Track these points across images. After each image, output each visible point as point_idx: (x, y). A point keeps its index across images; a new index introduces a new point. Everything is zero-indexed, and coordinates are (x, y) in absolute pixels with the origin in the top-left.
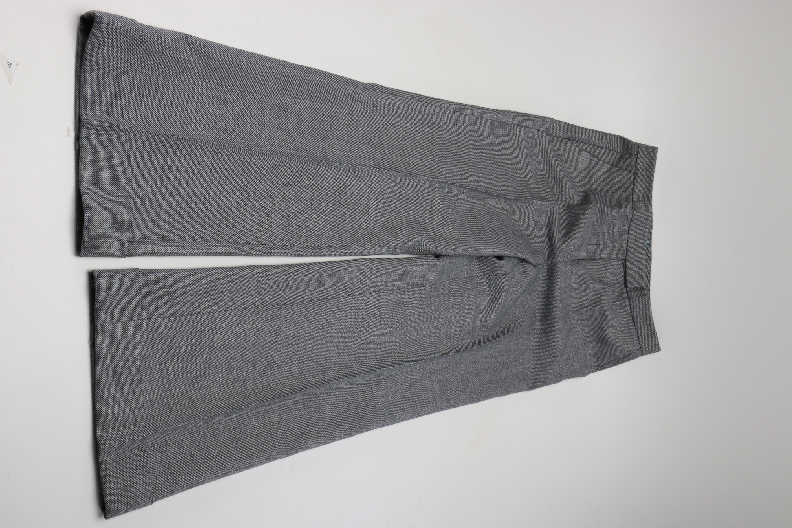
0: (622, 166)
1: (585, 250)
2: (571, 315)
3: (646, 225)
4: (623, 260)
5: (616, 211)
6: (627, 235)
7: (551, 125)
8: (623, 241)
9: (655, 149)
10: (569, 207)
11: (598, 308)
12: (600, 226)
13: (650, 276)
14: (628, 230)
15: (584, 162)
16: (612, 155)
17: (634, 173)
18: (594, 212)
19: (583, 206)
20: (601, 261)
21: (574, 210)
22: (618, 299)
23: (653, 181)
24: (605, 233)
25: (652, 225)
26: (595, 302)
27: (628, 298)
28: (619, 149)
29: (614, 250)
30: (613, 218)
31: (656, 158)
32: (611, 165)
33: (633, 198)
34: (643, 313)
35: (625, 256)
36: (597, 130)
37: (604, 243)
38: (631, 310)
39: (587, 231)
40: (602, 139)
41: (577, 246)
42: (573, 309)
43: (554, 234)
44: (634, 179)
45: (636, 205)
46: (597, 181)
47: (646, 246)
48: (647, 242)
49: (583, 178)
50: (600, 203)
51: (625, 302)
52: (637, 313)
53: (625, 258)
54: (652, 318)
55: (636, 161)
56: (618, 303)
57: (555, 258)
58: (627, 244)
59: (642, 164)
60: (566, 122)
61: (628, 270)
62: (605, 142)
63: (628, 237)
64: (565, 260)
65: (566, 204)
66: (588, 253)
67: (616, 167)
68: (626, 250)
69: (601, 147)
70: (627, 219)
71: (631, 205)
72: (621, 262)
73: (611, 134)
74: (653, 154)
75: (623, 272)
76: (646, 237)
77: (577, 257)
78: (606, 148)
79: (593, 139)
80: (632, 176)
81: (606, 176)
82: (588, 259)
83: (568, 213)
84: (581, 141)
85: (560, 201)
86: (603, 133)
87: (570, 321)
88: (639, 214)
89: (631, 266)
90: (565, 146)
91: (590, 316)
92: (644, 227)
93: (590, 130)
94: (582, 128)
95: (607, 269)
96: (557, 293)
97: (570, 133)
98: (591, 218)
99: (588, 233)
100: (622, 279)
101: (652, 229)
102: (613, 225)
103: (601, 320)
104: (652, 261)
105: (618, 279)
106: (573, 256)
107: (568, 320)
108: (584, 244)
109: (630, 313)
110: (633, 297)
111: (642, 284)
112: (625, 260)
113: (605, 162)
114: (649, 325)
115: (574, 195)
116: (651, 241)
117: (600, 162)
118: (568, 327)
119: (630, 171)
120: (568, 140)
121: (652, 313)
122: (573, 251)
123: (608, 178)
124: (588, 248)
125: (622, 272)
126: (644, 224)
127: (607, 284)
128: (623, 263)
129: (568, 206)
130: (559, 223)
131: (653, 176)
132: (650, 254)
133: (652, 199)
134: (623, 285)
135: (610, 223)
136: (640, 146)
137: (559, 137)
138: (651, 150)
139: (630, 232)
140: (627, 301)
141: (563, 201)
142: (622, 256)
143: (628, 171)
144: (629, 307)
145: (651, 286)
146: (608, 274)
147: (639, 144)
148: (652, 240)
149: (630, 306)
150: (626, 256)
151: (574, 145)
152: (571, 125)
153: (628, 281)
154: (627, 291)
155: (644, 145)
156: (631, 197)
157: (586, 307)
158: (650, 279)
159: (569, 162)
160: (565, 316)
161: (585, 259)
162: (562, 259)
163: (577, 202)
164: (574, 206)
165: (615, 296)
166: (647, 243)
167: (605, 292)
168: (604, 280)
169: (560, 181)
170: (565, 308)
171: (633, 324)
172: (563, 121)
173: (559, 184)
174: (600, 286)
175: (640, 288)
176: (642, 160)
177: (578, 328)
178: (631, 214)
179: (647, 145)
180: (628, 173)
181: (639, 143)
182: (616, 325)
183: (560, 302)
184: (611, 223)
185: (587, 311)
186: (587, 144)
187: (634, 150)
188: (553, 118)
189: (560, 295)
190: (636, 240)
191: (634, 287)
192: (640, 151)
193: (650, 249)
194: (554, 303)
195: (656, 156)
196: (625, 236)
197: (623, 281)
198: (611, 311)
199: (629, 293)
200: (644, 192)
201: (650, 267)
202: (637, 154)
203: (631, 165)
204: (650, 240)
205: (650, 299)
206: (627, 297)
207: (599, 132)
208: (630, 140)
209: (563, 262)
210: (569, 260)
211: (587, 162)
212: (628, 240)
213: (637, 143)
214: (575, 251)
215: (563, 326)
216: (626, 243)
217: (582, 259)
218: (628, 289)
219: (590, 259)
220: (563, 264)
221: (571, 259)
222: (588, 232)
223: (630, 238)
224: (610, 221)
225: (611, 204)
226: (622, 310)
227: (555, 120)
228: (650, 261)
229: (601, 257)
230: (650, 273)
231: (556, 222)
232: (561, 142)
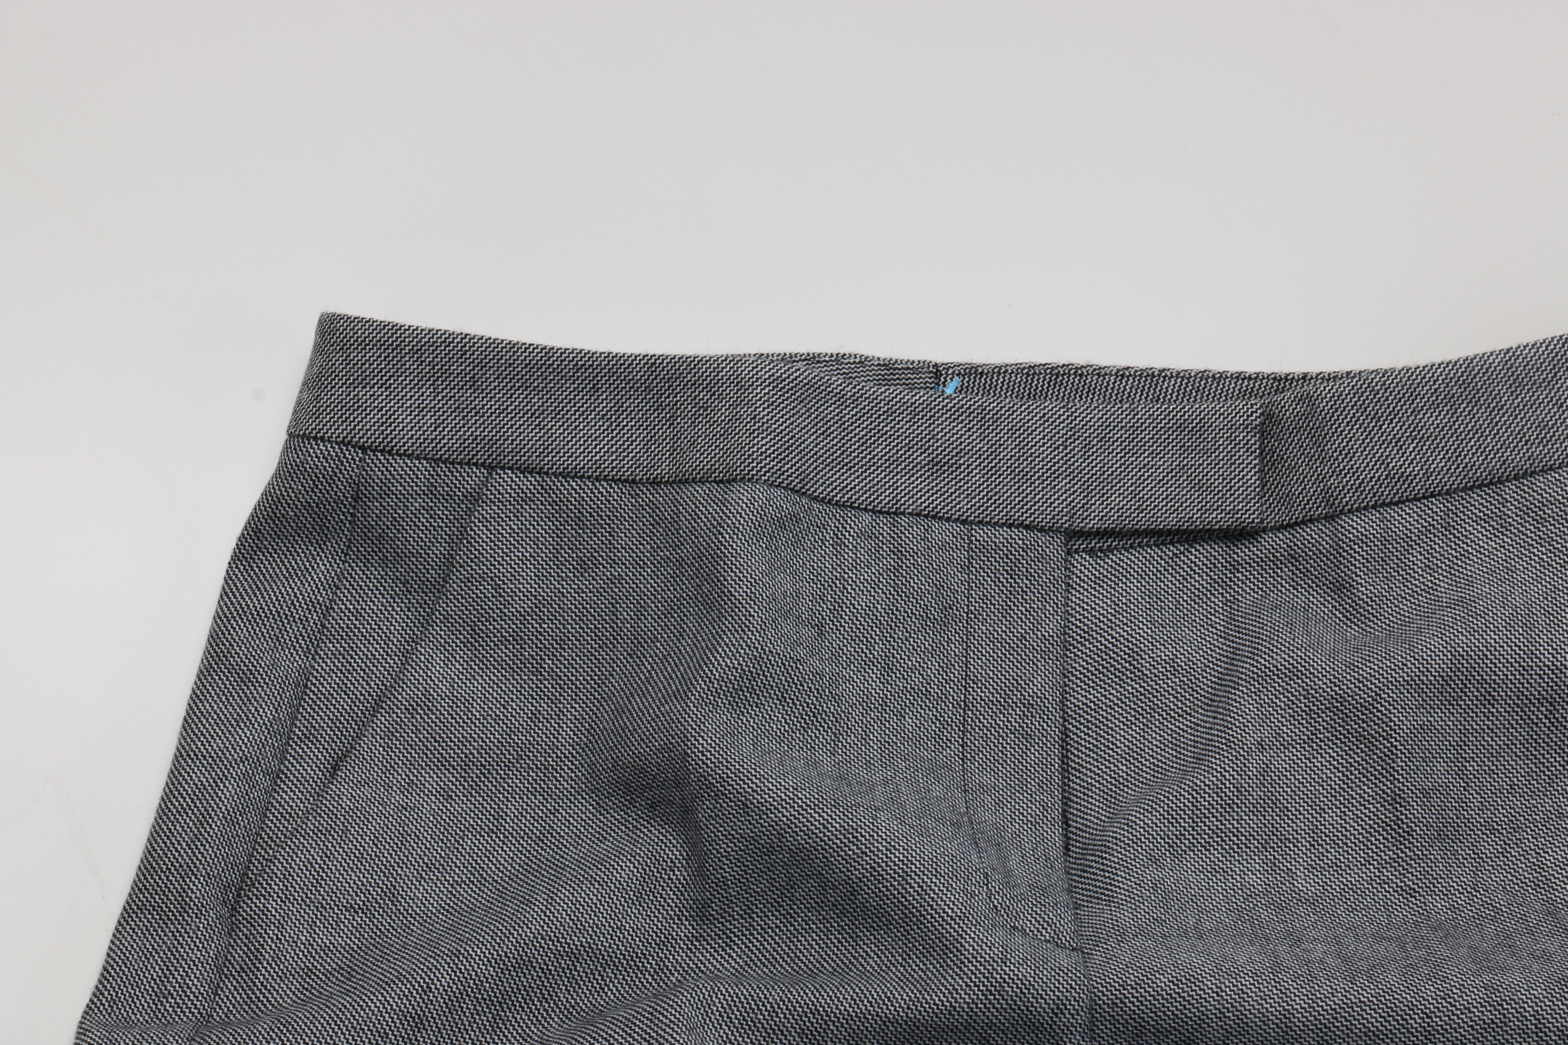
0: (440, 549)
1: (999, 803)
2: (1453, 908)
3: (841, 396)
4: (1069, 553)
5: (740, 592)
6: (904, 520)
7: (128, 1024)
8: (944, 547)
9: (332, 332)
10: (707, 905)
11: (1404, 722)
12: (837, 699)
13: (1183, 377)
14: (867, 517)
15: (397, 797)
16: (357, 614)
17: (491, 468)
18: (747, 740)
19: (704, 810)
20: (1078, 698)
21: (727, 872)
22: (1340, 588)
23: (548, 352)
24: (888, 669)
25: (838, 359)
26: (1360, 738)
27: (1330, 518)
28: (323, 568)
29: (1005, 612)
30: (786, 615)
31: (396, 328)
32: (426, 623)
33: (655, 483)
34: (1431, 420)
35: (1043, 539)
36: (182, 713)
37: (956, 673)
38: (1416, 499)
39: (872, 789)
40: (246, 679)
41: (974, 858)
42: (1412, 893)
43: (889, 1011)
44: (526, 470)
45: (700, 460)
46: (534, 716)
47: (979, 399)
48: (949, 391)
49: (512, 809)
50: (680, 696)
51: (1363, 540)
52: (1438, 462)
53: (1059, 540)
54: (1469, 361)
55: (409, 456)
56: (1366, 586)
57: (1058, 1010)
58: (964, 522)
59: (429, 419)
60: (113, 923)
61: (1144, 521)
62: (267, 659)
63: (918, 515)
64: (1066, 937)
65: (684, 930)
66: (1023, 784)
67: (439, 588)
68: (1005, 532)
69: (303, 685)
70: (795, 518)
71: (700, 490)
72: (1082, 563)
73: (217, 617)
74: (363, 345)
75: (1154, 552)
76: (921, 396)
77: (1047, 859)
78: (313, 651)
79: (245, 734)
80: (507, 481)
81: (502, 652)
82: (1065, 786)
83: (748, 912)
84: (253, 816)
85: (661, 967)
86: (207, 672)
87: (1498, 911)
88: (763, 442)
89: (1115, 500)
90: (281, 927)
91: (1461, 773)
92: (848, 413)
93: (180, 757)
94: (164, 812)
95: (1133, 655)
96: (1298, 1003)
97: (197, 890)
98: (781, 763)
99: (886, 782)
100: (1201, 554)
101: (863, 362)
102: (836, 611)
103: (1488, 699)
104: (1079, 357)
105: (1200, 581)
106: (1044, 882)
107: (1490, 928)
108: (963, 810)
109: (1437, 505)
110: (1326, 490)
111: (1232, 427)
112: (1073, 535)
113: (406, 657)
114: (1517, 384)
115: (625, 871)
116: (948, 367)
117: (404, 695)
118: (1545, 928)
119: (475, 498)
120: (245, 909)
121: (1438, 360)
122: (1008, 880)
123: (517, 639)
124: (987, 779)
125: (1155, 555)
126: (831, 411)
127: (1234, 658)
128: (1091, 552)
129: (701, 914)
130: (813, 975)
131: (513, 346)
132: (1030, 372)
133: (662, 358)
134: (1244, 552)
135: (821, 634)
136: (310, 426)
137: (220, 971)
138: (338, 358)
139: (885, 500)
140: (1355, 525)
141: (661, 945)
142: (1041, 558)
143: (470, 512)
144: (1391, 512)
145: (1250, 367)
146: (1164, 653)
147: (291, 435)
148: (939, 361)
149: (1384, 504)
150: (1042, 530)
151: (277, 868)
152: (139, 887)
153: (1218, 519)
154: (1282, 527)
155: (298, 403)
156: (648, 494)
157: (1395, 800)
158: (1204, 375)
159: (393, 898)
160: (1463, 951)
161: (1066, 802)
162: (1065, 959)
163: (674, 850)
164: (701, 874)
165: (1321, 604)
166: (959, 390)
167: (1293, 674)
168: (1206, 682)
169: (524, 965)
170: (1403, 948)
171: (1509, 490)
172: (109, 937)
173: (546, 972)
174: (1249, 706)
175: (1262, 438)
176: (404, 418)
177: (1548, 860)
178: (760, 492)
179: (305, 383)
180: (488, 510)
181: (284, 437)
182: (1519, 601)
183: (1361, 980)
184: (820, 626)
185: (1426, 794)
186: (276, 776)
187: (330, 466)
188: (81, 1007)
189: (1312, 977)
190: (935, 465)
191: (1253, 478)
192: (341, 431)
193: (1000, 370)
194: (1374, 1020)
195: (383, 326)
196: (912, 532)
197: (1214, 551)
198: (1419, 630)
199: (1298, 515)
200: (619, 407)
201: (1122, 374)
202: (363, 449)
203: (431, 491)
204: (938, 373)
205: (1333, 377)
206: (1326, 528)
207: (197, 697)
208: (265, 494)
209: (1086, 956)
210: (1068, 916)
211: (398, 779)
212: (934, 517)
213: (287, 449)
214: (1008, 874)
215: (1535, 966)
216: (957, 528)
217: (1066, 822)
218: (1272, 519)
219: (1065, 768)
220: (1098, 957)
221: (1065, 897)
222: (878, 778)
223: (922, 503)
224: (808, 633)
225: (690, 624)
226: (1417, 558)
227: (97, 993)
228: (1079, 372)
229: (1052, 696)
230: (1163, 375)
231: (805, 996)
232: (255, 956)
